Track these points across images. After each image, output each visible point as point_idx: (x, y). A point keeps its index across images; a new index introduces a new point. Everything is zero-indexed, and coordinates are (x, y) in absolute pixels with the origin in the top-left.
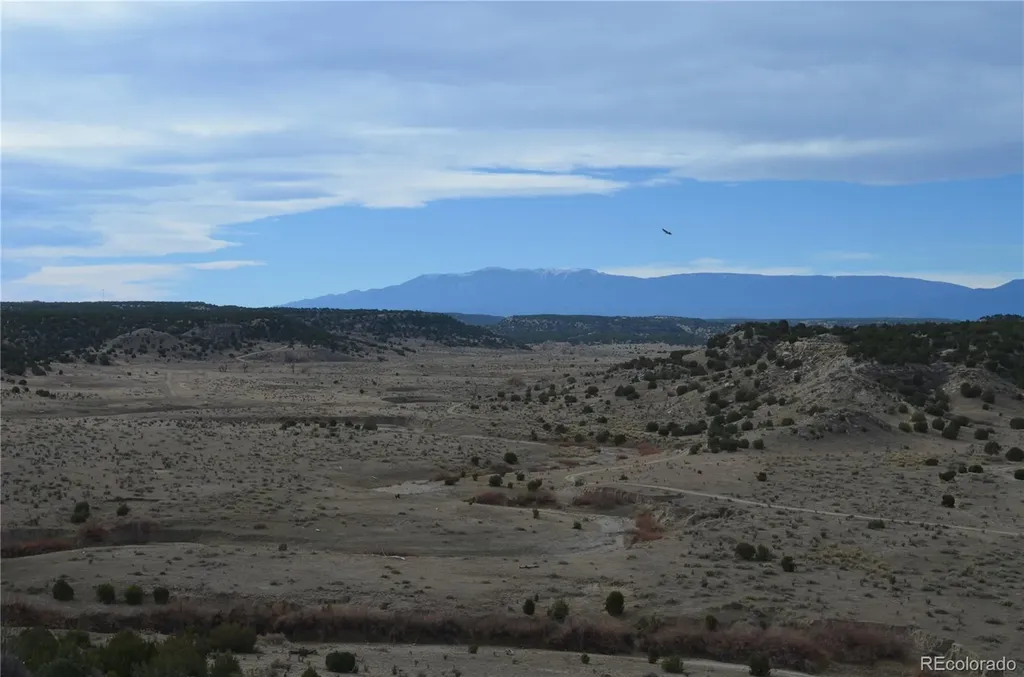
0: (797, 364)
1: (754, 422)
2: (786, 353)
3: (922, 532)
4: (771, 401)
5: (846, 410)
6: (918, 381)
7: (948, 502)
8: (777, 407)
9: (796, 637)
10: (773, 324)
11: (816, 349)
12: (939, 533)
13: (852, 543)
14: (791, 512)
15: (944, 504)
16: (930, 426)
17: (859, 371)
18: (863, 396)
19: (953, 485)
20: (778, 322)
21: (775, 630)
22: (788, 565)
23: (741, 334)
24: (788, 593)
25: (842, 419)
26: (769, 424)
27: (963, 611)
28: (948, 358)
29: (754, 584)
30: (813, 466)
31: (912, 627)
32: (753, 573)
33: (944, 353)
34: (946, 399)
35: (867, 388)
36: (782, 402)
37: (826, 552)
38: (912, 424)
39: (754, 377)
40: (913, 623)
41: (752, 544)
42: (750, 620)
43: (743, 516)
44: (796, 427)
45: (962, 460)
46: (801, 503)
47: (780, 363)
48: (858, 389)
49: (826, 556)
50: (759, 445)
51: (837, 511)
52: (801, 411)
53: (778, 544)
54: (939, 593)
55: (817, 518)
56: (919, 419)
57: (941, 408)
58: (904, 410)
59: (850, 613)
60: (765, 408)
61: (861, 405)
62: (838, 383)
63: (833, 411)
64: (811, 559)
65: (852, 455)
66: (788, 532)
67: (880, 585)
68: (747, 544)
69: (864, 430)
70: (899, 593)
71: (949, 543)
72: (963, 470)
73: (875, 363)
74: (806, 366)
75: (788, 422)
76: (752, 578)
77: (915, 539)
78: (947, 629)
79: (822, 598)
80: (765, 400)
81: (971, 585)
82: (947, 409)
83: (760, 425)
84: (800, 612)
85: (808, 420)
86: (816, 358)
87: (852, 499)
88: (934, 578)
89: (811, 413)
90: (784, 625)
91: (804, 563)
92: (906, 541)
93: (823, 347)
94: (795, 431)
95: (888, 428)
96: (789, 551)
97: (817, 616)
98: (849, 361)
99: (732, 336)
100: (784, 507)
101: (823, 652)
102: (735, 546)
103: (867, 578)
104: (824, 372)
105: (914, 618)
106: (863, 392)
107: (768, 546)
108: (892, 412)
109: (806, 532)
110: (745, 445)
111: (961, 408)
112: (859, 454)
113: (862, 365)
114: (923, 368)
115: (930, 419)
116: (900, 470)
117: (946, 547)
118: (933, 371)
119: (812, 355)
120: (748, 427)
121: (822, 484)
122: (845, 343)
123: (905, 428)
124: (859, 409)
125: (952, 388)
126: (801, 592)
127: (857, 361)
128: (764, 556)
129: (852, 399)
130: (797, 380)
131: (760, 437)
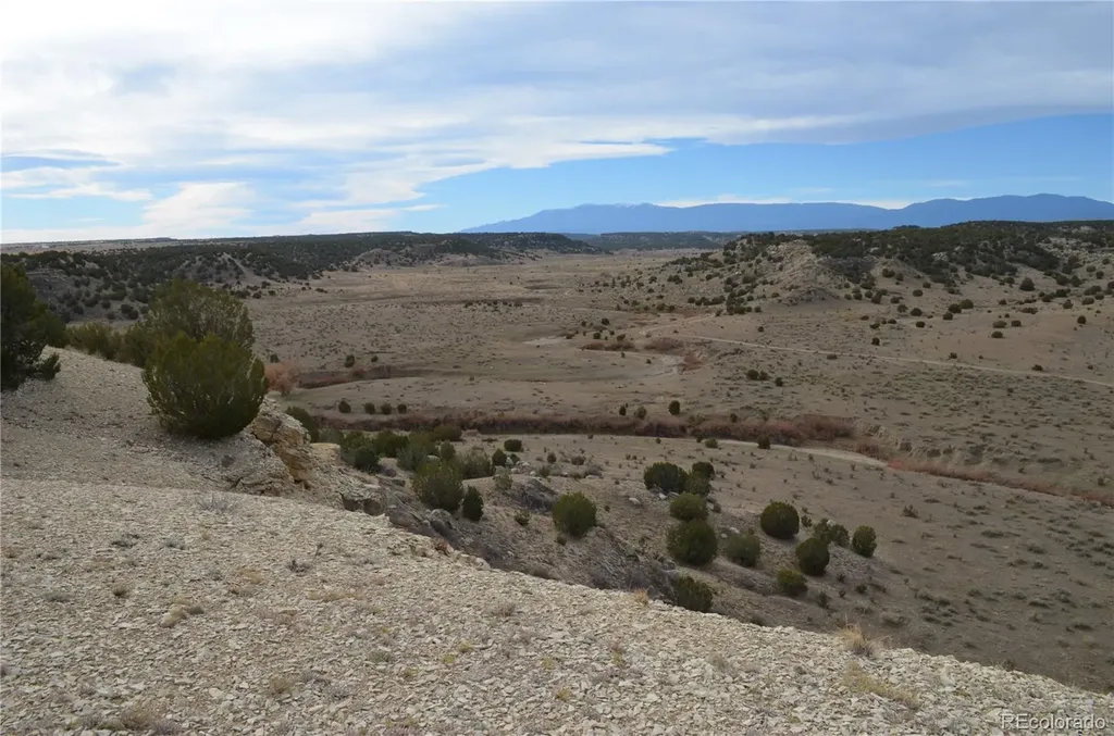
0: (780, 259)
1: (755, 296)
2: (773, 252)
3: (860, 361)
4: (765, 283)
5: (812, 287)
6: (856, 268)
7: (876, 342)
8: (768, 285)
9: (785, 425)
10: (765, 235)
11: (792, 250)
12: (871, 361)
13: (818, 368)
14: (779, 350)
15: (873, 343)
16: (863, 296)
17: (819, 263)
18: (822, 278)
19: (878, 332)
20: (767, 233)
21: (772, 422)
22: (779, 383)
23: (745, 241)
24: (780, 399)
25: (809, 292)
26: (764, 297)
27: (886, 408)
28: (873, 254)
29: (759, 394)
30: (791, 321)
31: (856, 418)
32: (757, 388)
33: (872, 250)
34: (873, 279)
35: (825, 273)
36: (772, 283)
37: (801, 374)
38: (852, 295)
39: (754, 268)
40: (856, 415)
42: (757, 416)
43: (750, 353)
44: (781, 298)
45: (884, 316)
46: (786, 345)
47: (770, 258)
48: (819, 274)
49: (803, 377)
50: (758, 310)
51: (808, 349)
52: (784, 288)
53: (772, 370)
54: (871, 398)
55: (795, 354)
56: (856, 291)
57: (869, 285)
58: (847, 286)
59: (818, 410)
60: (760, 287)
61: (821, 283)
62: (806, 271)
63: (804, 288)
64: (793, 378)
65: (815, 314)
66: (778, 363)
67: (835, 394)
68: (754, 371)
69: (823, 299)
70: (847, 398)
71: (877, 367)
72: (884, 323)
73: (829, 257)
74: (786, 260)
75: (776, 295)
76: (757, 391)
77: (856, 365)
78: (876, 418)
79: (801, 402)
80: (761, 282)
81: (891, 392)
82: (874, 285)
83: (758, 298)
84: (787, 411)
85: (787, 294)
86: (792, 255)
87: (817, 342)
88: (869, 388)
89: (790, 289)
90: (777, 419)
91: (789, 381)
92: (851, 366)
93: (796, 248)
94: (780, 301)
95: (838, 297)
96: (779, 374)
97: (798, 413)
98: (813, 256)
99: (739, 243)
100: (775, 348)
101: (802, 434)
102: (746, 371)
103: (828, 389)
104: (798, 263)
105: (856, 413)
106: (822, 276)
107: (766, 371)
108: (840, 287)
109: (790, 363)
110: (749, 310)
111: (883, 284)
112: (820, 314)
113: (821, 259)
114: (859, 260)
115: (863, 292)
116: (846, 324)
117: (875, 370)
118: (865, 261)
119: (789, 253)
120: (750, 299)
121: (798, 332)
122: (812, 245)
123: (848, 297)
124: (820, 287)
125: (877, 272)
126: (788, 398)
127: (818, 256)
128: (764, 377)
129: (815, 281)
130: (781, 269)
131: (758, 305)
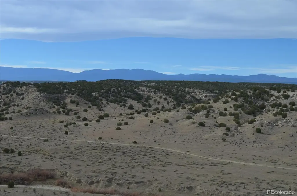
0: (23, 94)
1: (9, 112)
2: (19, 91)
3: (59, 142)
4: (14, 105)
5: (37, 107)
6: (58, 99)
7: (66, 133)
8: (16, 107)
9: (22, 175)
10: (15, 82)
11: (28, 90)
12: (64, 142)
13: (39, 146)
14: (21, 138)
15: (65, 134)
16: (61, 112)
17: (41, 96)
18: (42, 103)
19: (68, 128)
20: (17, 82)
21: (16, 174)
22: (20, 154)
23: (5, 85)
24: (20, 162)
25: (36, 110)
26: (14, 112)
27: (70, 163)
28: (66, 93)
29: (9, 160)
30: (27, 124)
31: (56, 169)
32: (9, 157)
33: (65, 91)
34: (66, 104)
35: (44, 101)
36: (18, 106)
37: (31, 150)
38: (56, 111)
39: (9, 98)
40: (57, 168)
41: (8, 148)
42: (8, 171)
43: (6, 140)
44: (22, 113)
45: (70, 121)
46: (24, 135)
47: (17, 94)
48: (41, 102)
49: (32, 151)
50: (11, 119)
51: (34, 137)
52: (24, 108)
53: (17, 148)
54: (64, 159)
55: (28, 140)
56: (58, 110)
57: (64, 106)
58: (54, 107)
59: (39, 167)
60: (12, 107)
61: (42, 106)
62: (35, 100)
63: (33, 108)
64: (27, 152)
65: (39, 120)
66: (20, 144)
67: (47, 158)
68: (7, 149)
69: (43, 113)
70: (52, 160)
71: (67, 144)
72: (71, 124)
73: (46, 94)
74: (25, 95)
75: (20, 111)
76: (8, 159)
77: (57, 144)
78: (66, 169)
79: (30, 163)
80: (12, 105)
81: (72, 156)
82: (66, 107)
83: (11, 113)
84: (24, 167)
85: (26, 111)
86: (28, 92)
87: (39, 134)
88: (62, 155)
89: (27, 109)
90: (19, 172)
91: (25, 153)
92: (55, 144)
93: (30, 89)
94: (22, 114)
95: (50, 112)
96: (20, 150)
97: (29, 168)
98: (38, 93)
99: (2, 86)
100: (18, 137)
101: (30, 178)
102: (3, 149)
103: (43, 156)
104: (31, 96)
105: (57, 166)
106: (42, 102)
107: (14, 149)
108: (50, 108)
109: (25, 144)
110: (6, 119)
111: (70, 106)
112: (41, 120)
113: (42, 95)
114: (60, 95)
115: (61, 110)
116: (53, 125)
117: (66, 146)
118: (62, 96)
119: (27, 91)
120: (7, 113)
121: (30, 129)
122: (37, 88)
123: (54, 113)
124: (41, 107)
125: (67, 101)
126: (24, 162)
127: (41, 93)
128: (12, 152)
129: (39, 104)
130: (23, 99)
131: (11, 116)
